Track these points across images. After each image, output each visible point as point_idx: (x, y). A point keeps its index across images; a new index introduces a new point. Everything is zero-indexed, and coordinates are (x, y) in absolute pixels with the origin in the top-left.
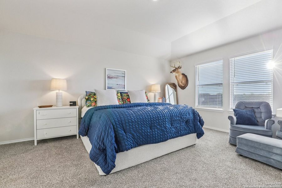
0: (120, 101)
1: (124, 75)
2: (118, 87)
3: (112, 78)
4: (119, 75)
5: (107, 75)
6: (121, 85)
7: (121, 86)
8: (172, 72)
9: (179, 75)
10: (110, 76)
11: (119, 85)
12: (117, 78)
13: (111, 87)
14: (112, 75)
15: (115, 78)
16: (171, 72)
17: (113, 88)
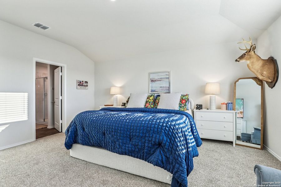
0: (150, 105)
1: (168, 77)
2: (162, 90)
3: (155, 81)
4: (162, 77)
5: (151, 79)
6: (165, 87)
7: (165, 89)
8: (238, 60)
9: (253, 63)
10: (154, 79)
11: (163, 87)
12: (160, 80)
13: (154, 90)
14: (155, 78)
15: (158, 81)
16: (236, 60)
17: (156, 91)
